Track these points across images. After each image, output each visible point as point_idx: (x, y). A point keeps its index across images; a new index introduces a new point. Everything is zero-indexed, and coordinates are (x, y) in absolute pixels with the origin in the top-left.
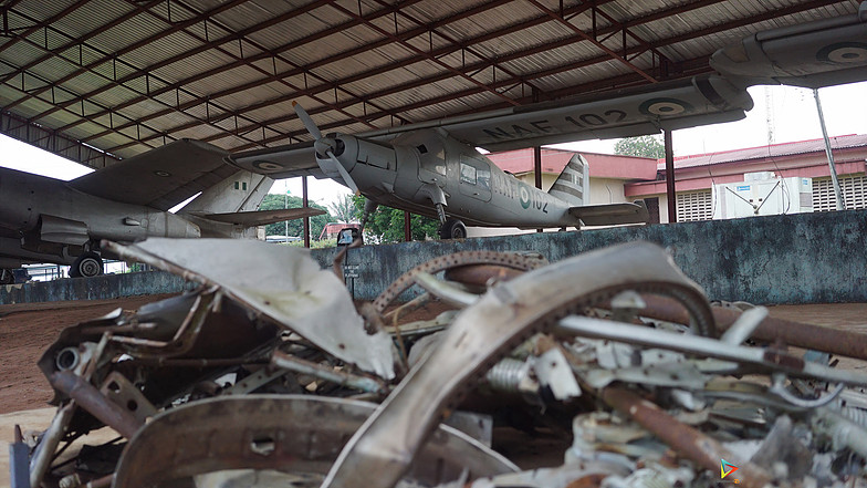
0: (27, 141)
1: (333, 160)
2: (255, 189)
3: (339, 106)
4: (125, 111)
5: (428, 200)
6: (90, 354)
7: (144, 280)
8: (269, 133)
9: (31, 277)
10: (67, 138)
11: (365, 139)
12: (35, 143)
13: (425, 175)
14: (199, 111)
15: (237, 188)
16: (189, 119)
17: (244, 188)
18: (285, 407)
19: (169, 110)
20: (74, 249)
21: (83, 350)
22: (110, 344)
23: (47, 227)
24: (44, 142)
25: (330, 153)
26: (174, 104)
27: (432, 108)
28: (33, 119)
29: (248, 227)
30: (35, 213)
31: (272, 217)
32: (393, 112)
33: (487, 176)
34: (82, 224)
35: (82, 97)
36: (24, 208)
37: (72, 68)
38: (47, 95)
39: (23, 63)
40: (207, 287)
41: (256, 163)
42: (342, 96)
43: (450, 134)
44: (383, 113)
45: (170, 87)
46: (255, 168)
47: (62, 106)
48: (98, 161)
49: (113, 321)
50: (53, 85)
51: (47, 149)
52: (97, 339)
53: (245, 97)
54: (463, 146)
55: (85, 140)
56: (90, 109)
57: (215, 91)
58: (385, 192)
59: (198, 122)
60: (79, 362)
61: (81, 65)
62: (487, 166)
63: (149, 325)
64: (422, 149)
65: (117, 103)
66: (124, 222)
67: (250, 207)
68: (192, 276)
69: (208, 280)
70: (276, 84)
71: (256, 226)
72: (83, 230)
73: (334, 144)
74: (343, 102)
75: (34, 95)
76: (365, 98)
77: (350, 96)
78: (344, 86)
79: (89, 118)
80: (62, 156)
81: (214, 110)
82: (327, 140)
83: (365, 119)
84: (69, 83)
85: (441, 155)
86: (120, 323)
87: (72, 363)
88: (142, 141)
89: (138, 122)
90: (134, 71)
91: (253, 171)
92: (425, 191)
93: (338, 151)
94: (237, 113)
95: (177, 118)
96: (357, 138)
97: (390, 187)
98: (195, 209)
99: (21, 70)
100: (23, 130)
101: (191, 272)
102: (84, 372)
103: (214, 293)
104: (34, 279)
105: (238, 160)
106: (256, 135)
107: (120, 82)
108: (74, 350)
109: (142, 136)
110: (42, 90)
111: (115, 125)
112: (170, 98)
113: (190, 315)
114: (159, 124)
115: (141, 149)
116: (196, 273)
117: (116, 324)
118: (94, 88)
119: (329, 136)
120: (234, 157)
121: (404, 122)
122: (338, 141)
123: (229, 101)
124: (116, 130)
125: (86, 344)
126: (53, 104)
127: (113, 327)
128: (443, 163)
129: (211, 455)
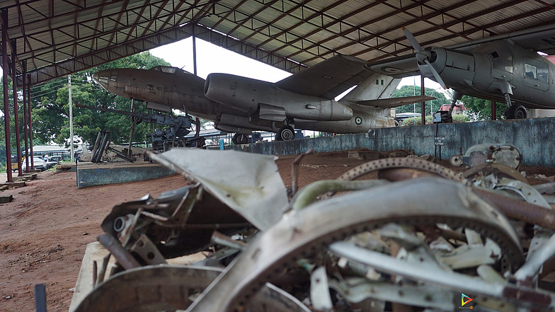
0: (256, 59)
1: (428, 65)
2: (389, 84)
3: (445, 26)
4: (310, 38)
5: (498, 91)
6: (131, 221)
7: (314, 143)
8: (399, 47)
9: (262, 138)
10: (279, 56)
11: (452, 50)
12: (260, 60)
13: (497, 73)
14: (354, 35)
15: (377, 83)
16: (348, 41)
17: (382, 84)
18: (203, 274)
19: (336, 36)
20: (278, 123)
21: (127, 219)
22: (142, 216)
23: (263, 111)
24: (265, 59)
25: (426, 61)
26: (338, 32)
27: (512, 23)
28: (259, 45)
29: (384, 109)
30: (256, 102)
31: (399, 102)
32: (484, 27)
33: (546, 72)
34: (283, 109)
35: (285, 31)
36: (249, 99)
37: (278, 14)
38: (266, 31)
39: (252, 13)
40: (194, 183)
41: (383, 69)
42: (447, 19)
43: (516, 43)
44: (477, 29)
45: (336, 21)
46: (383, 71)
47: (275, 37)
48: (296, 70)
49: (144, 202)
50: (269, 24)
51: (267, 63)
52: (134, 213)
53: (383, 25)
54: (527, 51)
55: (288, 57)
56: (290, 38)
57: (363, 22)
58: (466, 86)
59: (354, 42)
60: (124, 227)
61: (283, 12)
62: (546, 65)
63: (164, 205)
64: (495, 55)
65: (306, 33)
66: (307, 107)
67: (385, 96)
68: (187, 175)
69: (195, 179)
70: (402, 14)
71: (389, 108)
72: (283, 112)
73: (429, 54)
74: (448, 23)
75: (258, 32)
76: (464, 20)
77: (453, 19)
78: (449, 12)
79: (290, 43)
80: (276, 67)
81: (363, 34)
82: (425, 53)
83: (463, 34)
84: (278, 23)
85: (510, 59)
86: (148, 203)
87: (121, 226)
88: (320, 56)
89: (318, 44)
90: (314, 12)
91: (381, 74)
92: (495, 85)
93: (432, 59)
94: (378, 35)
95: (341, 41)
96: (446, 49)
97: (470, 83)
98: (351, 98)
99: (251, 17)
100: (254, 53)
101: (186, 173)
102: (127, 233)
103: (198, 187)
104: (264, 139)
105: (372, 67)
106: (390, 49)
107: (306, 20)
108: (122, 219)
109: (321, 53)
110: (263, 28)
111: (305, 47)
112: (336, 28)
113: (183, 201)
114: (330, 45)
115: (320, 60)
116: (189, 174)
117: (145, 203)
118: (292, 25)
119: (426, 49)
120: (369, 66)
121: (492, 34)
122: (433, 52)
123: (372, 28)
124: (305, 50)
125: (129, 215)
126: (269, 36)
127: (144, 206)
128: (511, 64)
129: (163, 299)
